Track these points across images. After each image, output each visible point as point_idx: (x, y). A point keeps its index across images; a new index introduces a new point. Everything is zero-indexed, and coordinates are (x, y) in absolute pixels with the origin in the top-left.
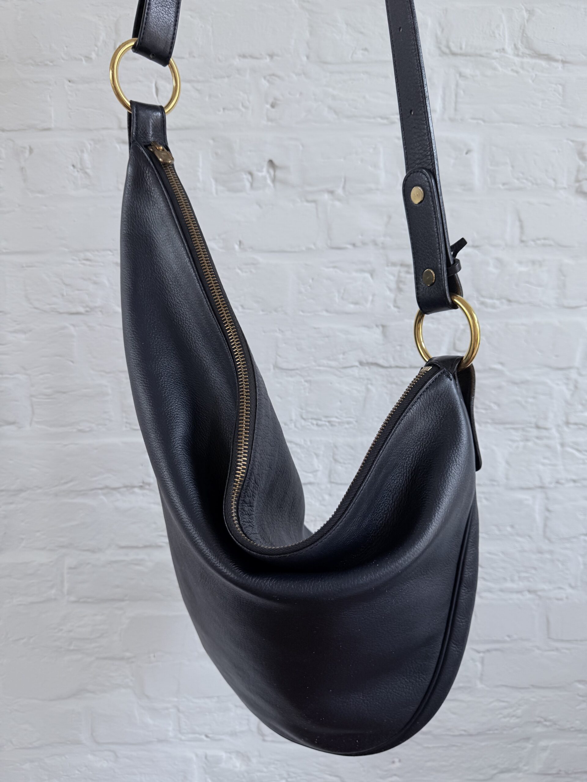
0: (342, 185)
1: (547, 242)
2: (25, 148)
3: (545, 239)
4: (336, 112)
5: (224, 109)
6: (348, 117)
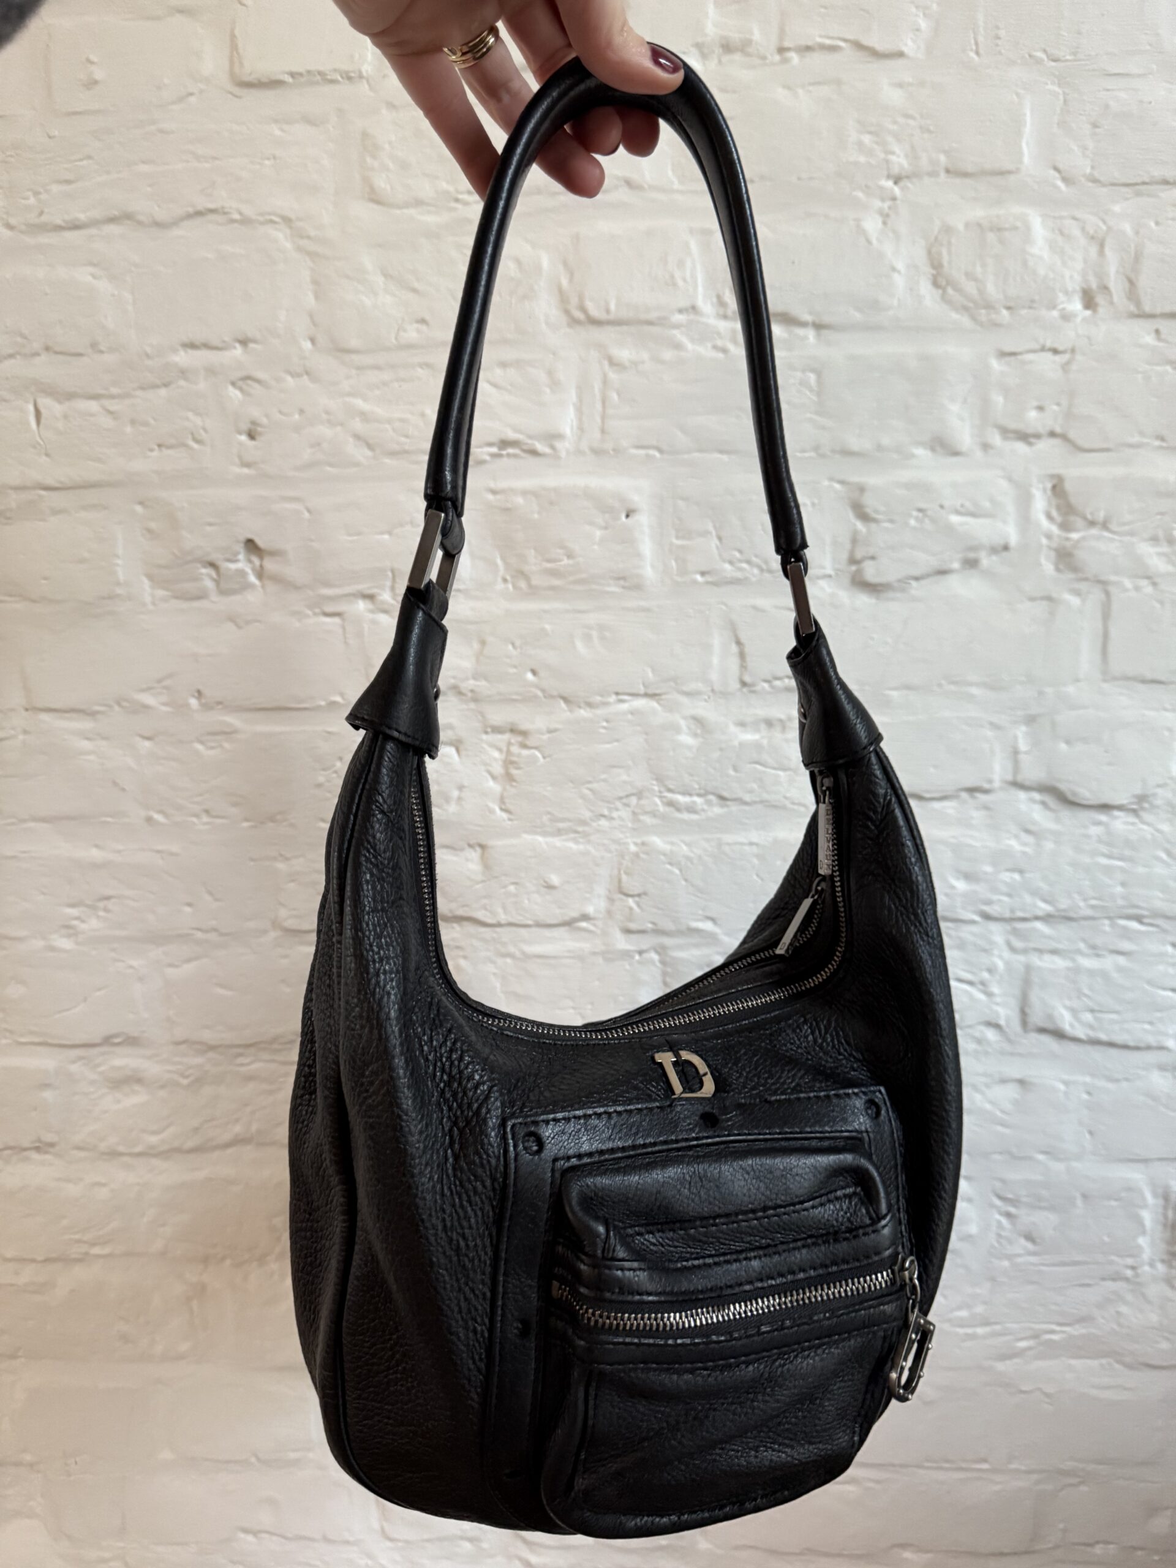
4: (370, 446)
5: (159, 446)
6: (393, 454)
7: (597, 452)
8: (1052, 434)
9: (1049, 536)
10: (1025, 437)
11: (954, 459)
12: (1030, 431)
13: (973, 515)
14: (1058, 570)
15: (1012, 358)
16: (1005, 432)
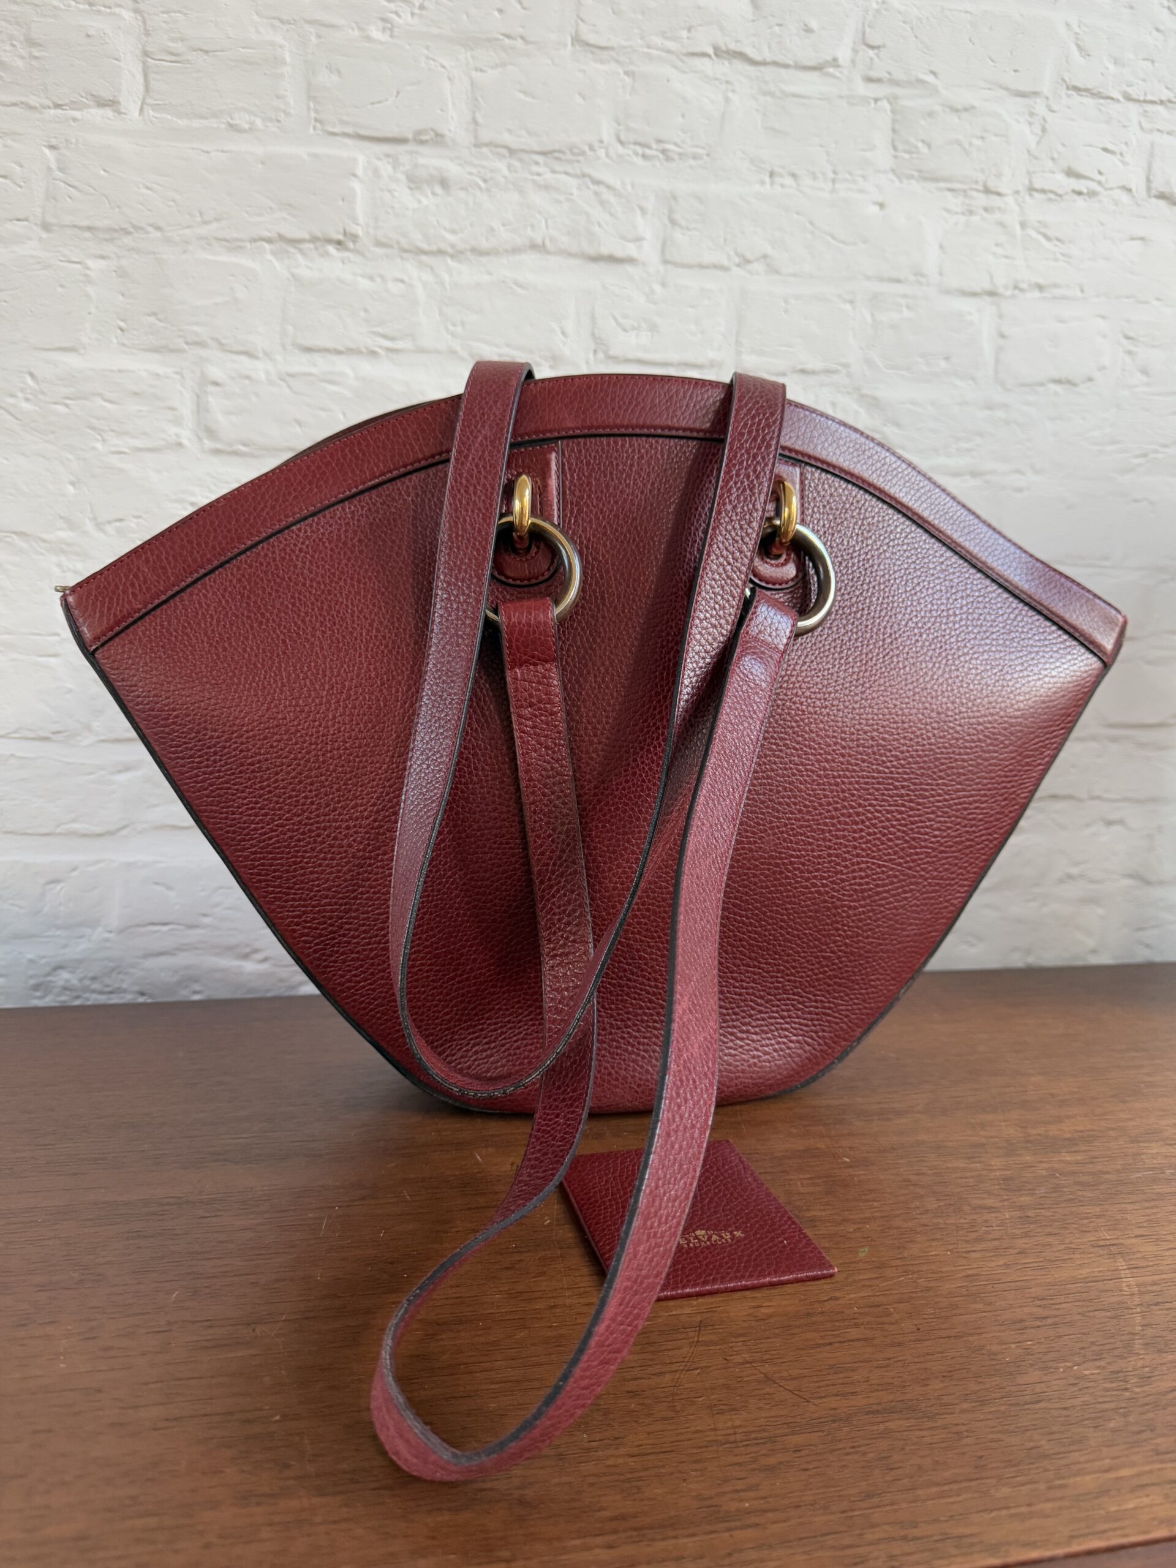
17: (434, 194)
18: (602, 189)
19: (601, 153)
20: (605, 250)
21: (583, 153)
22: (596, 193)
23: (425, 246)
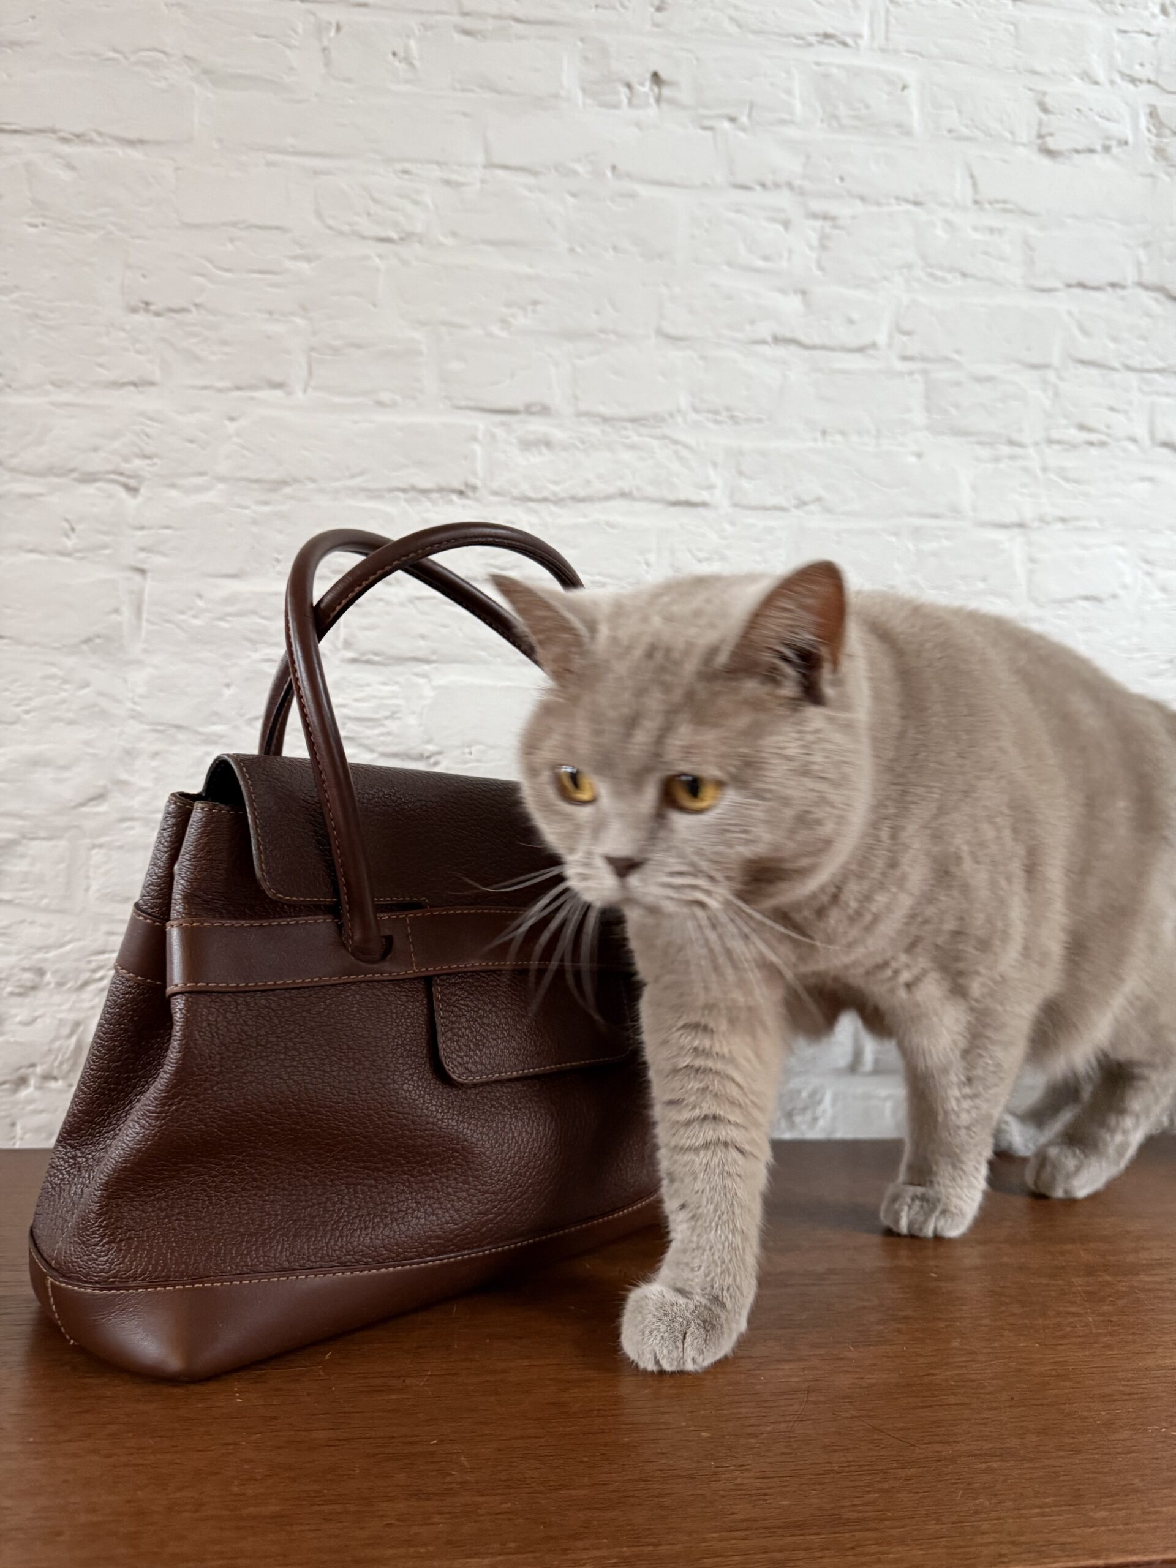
0: (746, 111)
1: (1008, 206)
2: (330, 23)
3: (1005, 202)
4: (740, 26)
5: (596, 6)
6: (754, 32)
7: (883, 50)
8: (1149, 82)
9: (1149, 140)
10: (1134, 80)
11: (1096, 87)
12: (1138, 76)
13: (1108, 119)
14: (1156, 159)
15: (1125, 35)
16: (1123, 75)
17: (540, 454)
18: (679, 447)
19: (679, 419)
20: (682, 496)
21: (663, 420)
22: (676, 452)
23: (532, 495)
